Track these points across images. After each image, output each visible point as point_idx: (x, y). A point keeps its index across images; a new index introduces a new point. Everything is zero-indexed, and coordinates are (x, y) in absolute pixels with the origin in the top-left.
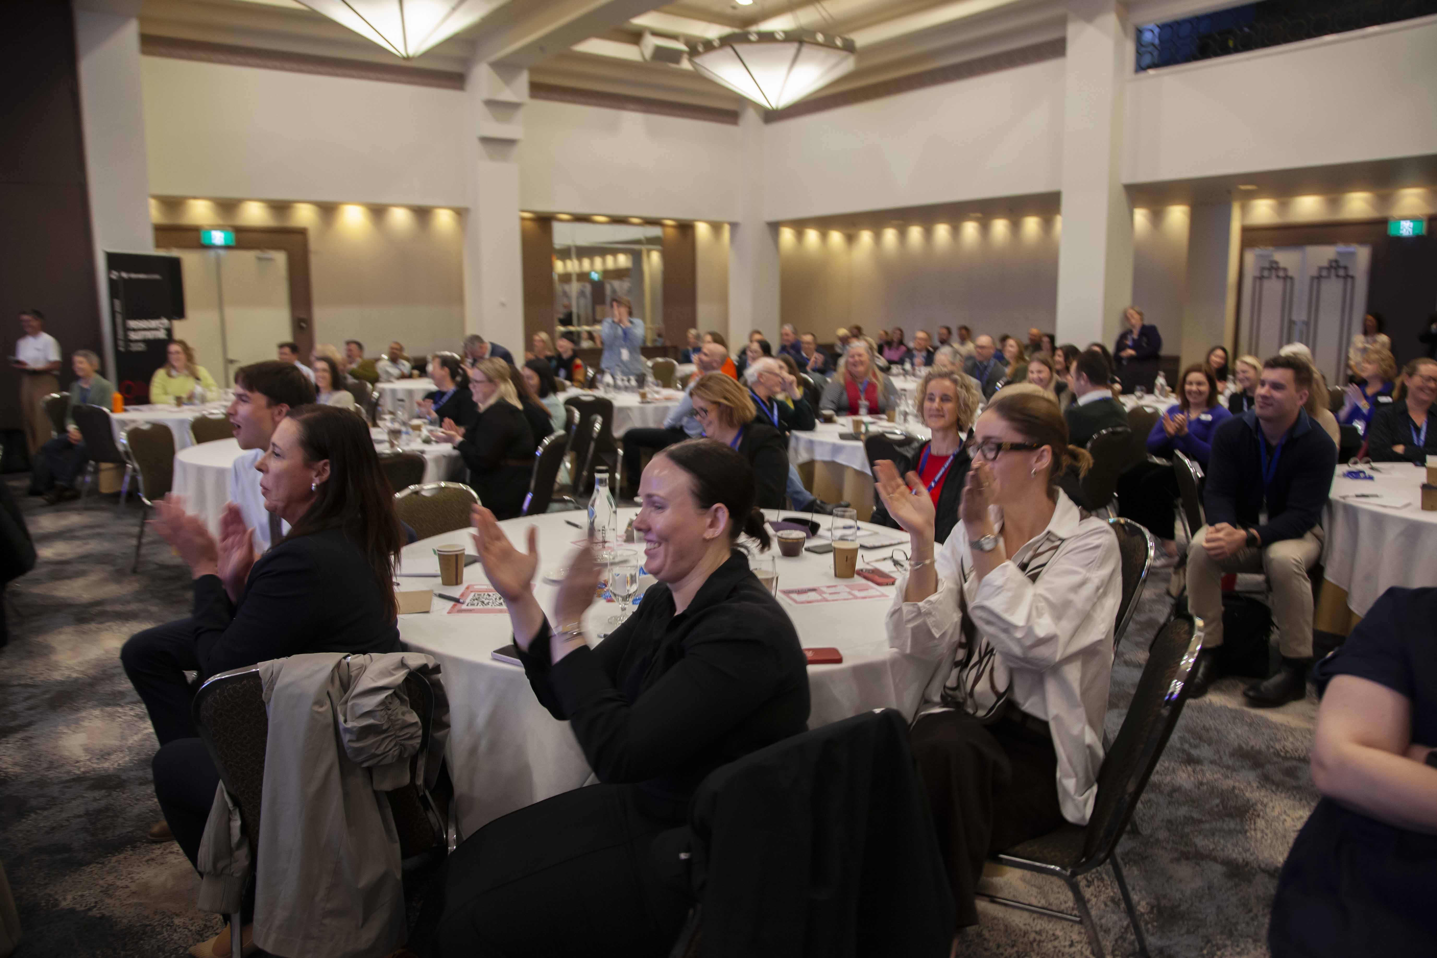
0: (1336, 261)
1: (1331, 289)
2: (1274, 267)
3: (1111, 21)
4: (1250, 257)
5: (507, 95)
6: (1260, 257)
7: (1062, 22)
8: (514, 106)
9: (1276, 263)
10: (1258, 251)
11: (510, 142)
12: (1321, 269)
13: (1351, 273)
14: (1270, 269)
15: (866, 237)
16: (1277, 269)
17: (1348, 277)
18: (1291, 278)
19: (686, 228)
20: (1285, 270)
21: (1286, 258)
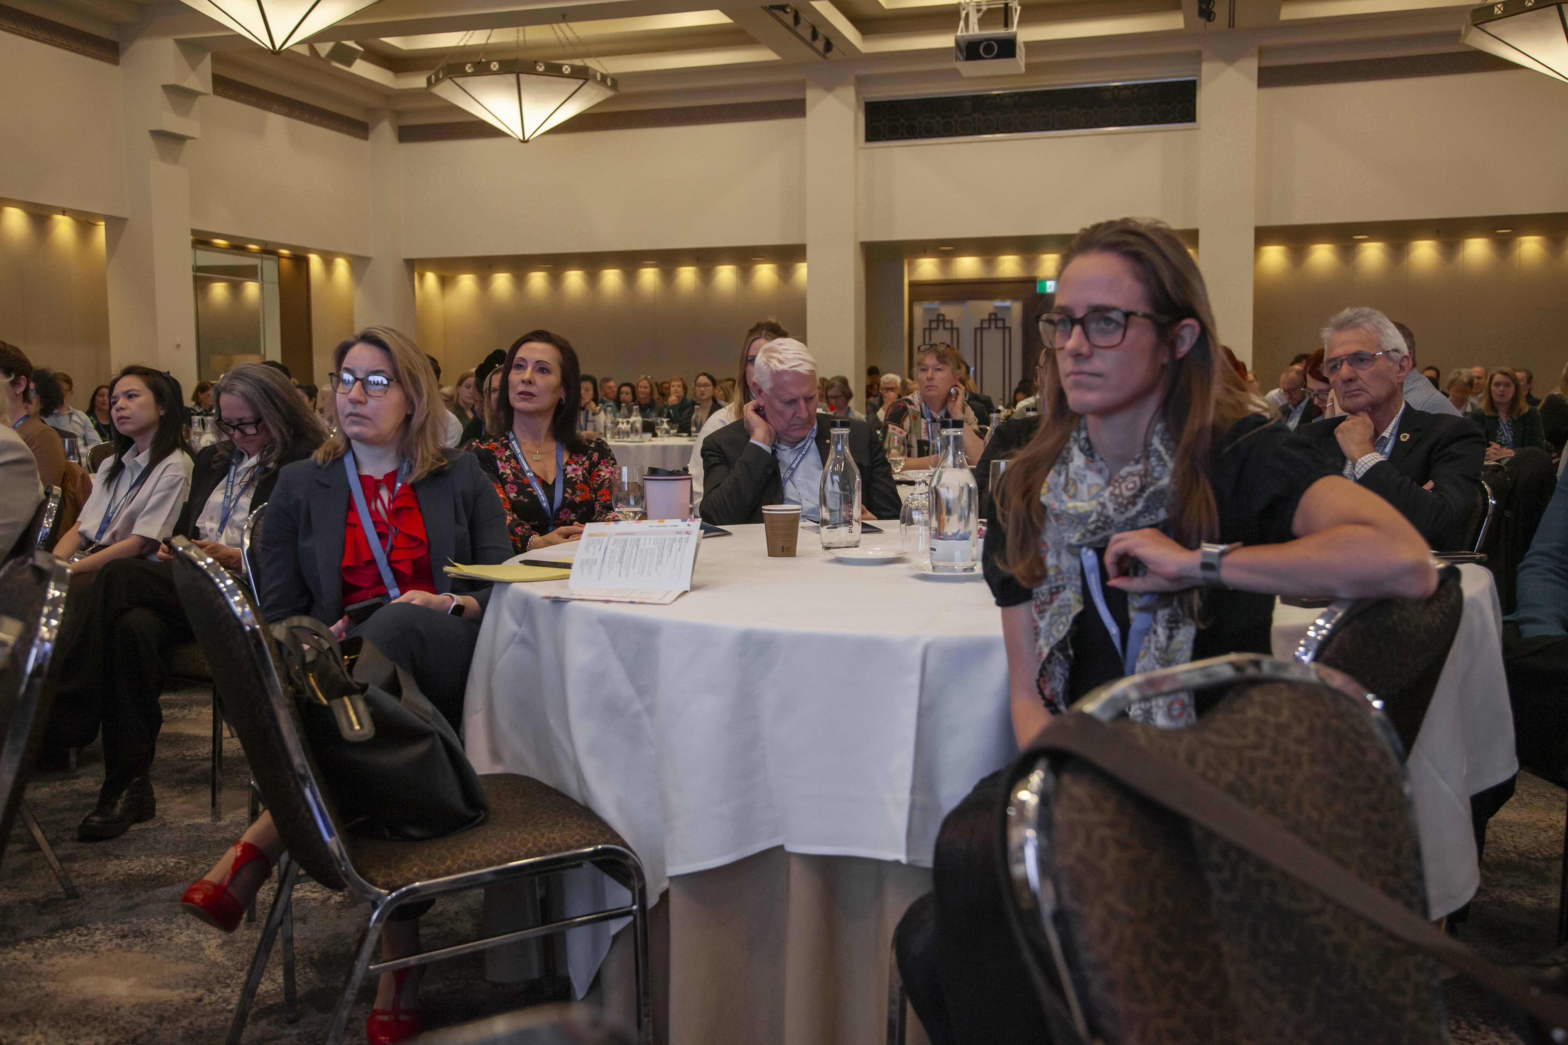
0: (995, 314)
1: (993, 338)
2: (940, 319)
3: (849, 93)
4: (918, 310)
5: (193, 82)
6: (927, 310)
7: (802, 86)
8: (192, 94)
9: (944, 315)
10: (926, 305)
11: (179, 139)
12: (982, 321)
13: (1007, 325)
14: (938, 321)
15: (467, 282)
16: (944, 321)
17: (1006, 329)
18: (958, 329)
19: (300, 261)
20: (951, 322)
21: (950, 311)
